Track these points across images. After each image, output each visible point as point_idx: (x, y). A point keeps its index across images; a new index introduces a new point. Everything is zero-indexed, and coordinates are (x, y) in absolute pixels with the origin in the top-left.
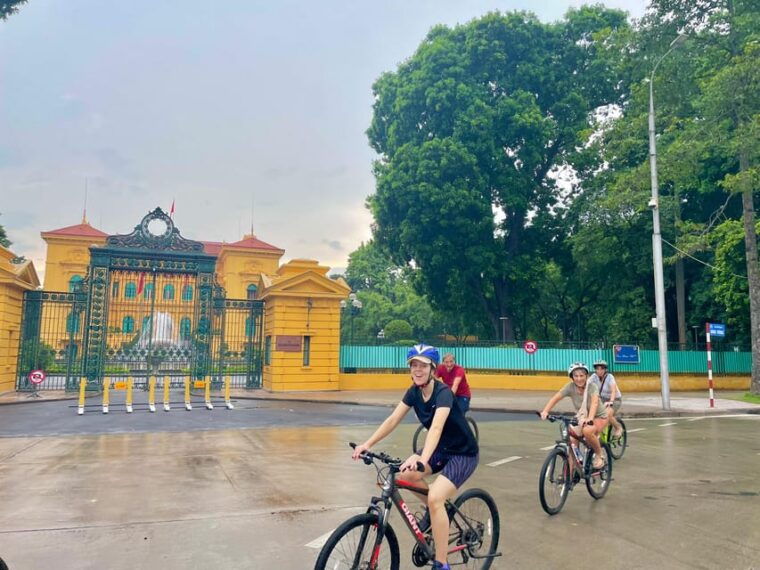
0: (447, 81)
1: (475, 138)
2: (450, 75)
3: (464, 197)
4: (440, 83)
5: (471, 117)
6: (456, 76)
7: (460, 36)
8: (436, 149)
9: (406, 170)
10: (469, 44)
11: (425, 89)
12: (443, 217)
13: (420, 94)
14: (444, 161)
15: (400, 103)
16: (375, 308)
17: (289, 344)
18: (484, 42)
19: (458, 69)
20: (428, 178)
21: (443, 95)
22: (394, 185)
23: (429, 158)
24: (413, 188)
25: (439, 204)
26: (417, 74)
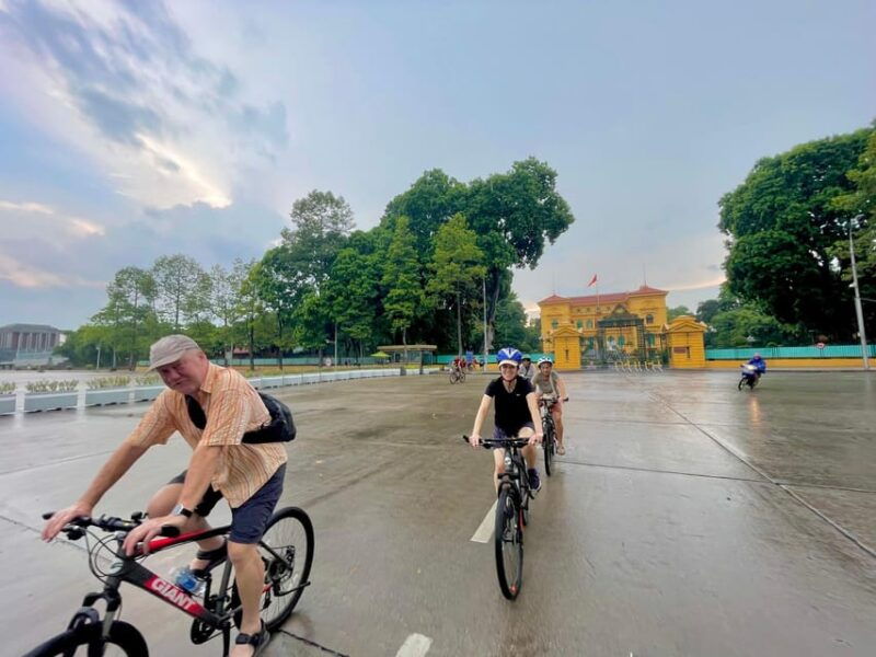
0: (767, 198)
1: (792, 225)
2: (769, 194)
3: (788, 261)
4: (762, 200)
5: (788, 215)
6: (773, 193)
7: (778, 163)
8: (763, 238)
9: (745, 251)
10: (783, 169)
11: (752, 205)
12: (773, 274)
13: (749, 208)
14: (769, 244)
15: (735, 214)
16: (746, 321)
17: (679, 350)
18: (794, 167)
19: (774, 189)
20: (760, 254)
21: (765, 207)
22: (736, 261)
23: (759, 243)
24: (749, 261)
25: (769, 268)
26: (746, 196)
